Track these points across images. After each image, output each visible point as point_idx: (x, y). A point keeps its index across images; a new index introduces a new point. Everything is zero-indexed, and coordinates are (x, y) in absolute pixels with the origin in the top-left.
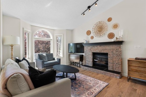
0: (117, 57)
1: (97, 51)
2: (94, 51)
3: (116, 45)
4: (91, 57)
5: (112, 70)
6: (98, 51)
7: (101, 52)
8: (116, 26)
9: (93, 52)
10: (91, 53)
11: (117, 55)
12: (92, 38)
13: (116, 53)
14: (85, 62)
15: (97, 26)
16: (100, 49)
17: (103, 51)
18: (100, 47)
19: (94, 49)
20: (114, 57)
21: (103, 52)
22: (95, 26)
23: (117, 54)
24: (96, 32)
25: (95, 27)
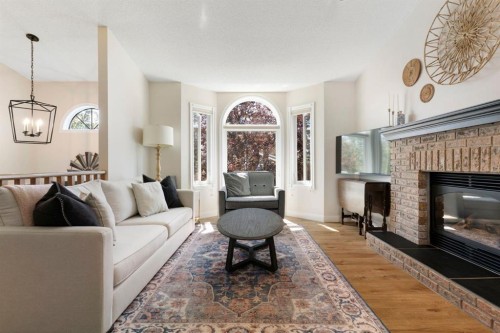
2: (429, 163)
4: (417, 197)
6: (450, 162)
7: (466, 170)
9: (423, 168)
10: (416, 176)
12: (428, 93)
16: (457, 151)
17: (473, 162)
19: (429, 153)
22: (438, 24)
24: (447, 55)
25: (438, 32)
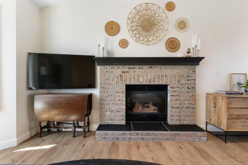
0: (188, 92)
1: (142, 80)
2: (132, 80)
3: (187, 67)
5: (178, 123)
6: (146, 80)
7: (153, 83)
8: (182, 25)
9: (128, 83)
10: (124, 87)
11: (188, 88)
13: (186, 84)
14: (102, 116)
15: (140, 13)
16: (149, 75)
17: (157, 80)
18: (151, 70)
19: (132, 75)
20: (183, 92)
21: (157, 83)
23: (189, 86)
24: (137, 29)
25: (133, 16)
